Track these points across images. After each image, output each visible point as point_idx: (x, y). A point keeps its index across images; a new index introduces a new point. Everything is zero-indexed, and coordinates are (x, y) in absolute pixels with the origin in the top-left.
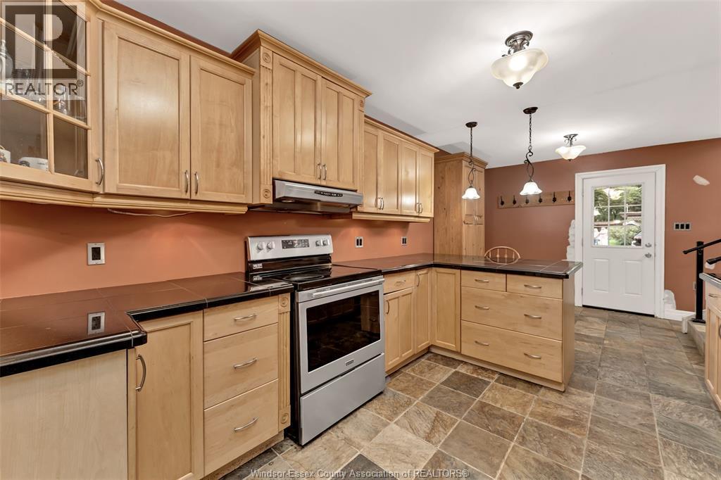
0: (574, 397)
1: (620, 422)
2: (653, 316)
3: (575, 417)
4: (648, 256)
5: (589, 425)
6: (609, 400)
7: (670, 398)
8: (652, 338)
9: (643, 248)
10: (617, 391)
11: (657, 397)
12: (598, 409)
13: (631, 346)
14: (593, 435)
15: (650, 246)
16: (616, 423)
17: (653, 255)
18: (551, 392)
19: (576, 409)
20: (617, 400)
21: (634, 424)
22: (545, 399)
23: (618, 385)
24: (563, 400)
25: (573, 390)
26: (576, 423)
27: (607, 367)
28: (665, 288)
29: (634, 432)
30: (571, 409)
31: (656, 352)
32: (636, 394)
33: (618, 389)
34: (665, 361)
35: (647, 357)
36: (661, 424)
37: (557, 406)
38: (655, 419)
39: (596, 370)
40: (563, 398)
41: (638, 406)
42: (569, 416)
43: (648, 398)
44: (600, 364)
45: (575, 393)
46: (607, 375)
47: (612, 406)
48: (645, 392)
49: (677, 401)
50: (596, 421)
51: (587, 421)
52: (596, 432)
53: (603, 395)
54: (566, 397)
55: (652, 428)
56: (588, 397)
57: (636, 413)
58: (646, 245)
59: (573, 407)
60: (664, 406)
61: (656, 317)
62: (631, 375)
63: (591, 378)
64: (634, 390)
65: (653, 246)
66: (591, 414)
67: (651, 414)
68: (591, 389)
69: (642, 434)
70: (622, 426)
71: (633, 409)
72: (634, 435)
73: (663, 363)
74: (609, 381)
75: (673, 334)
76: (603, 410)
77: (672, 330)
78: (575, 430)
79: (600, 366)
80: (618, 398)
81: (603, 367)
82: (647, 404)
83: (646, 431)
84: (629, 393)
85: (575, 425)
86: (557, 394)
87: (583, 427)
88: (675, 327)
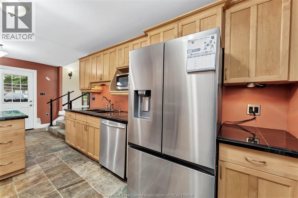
0: (31, 171)
1: (53, 166)
2: (33, 129)
3: (38, 176)
4: (31, 105)
5: (45, 175)
6: (44, 162)
7: (59, 151)
8: (39, 136)
9: (29, 103)
10: (44, 159)
11: (56, 153)
12: (43, 168)
13: (34, 142)
14: (49, 176)
15: (32, 101)
16: (52, 168)
17: (33, 105)
18: (19, 176)
19: (36, 174)
20: (46, 161)
21: (57, 164)
22: (19, 180)
23: (42, 156)
24: (27, 175)
25: (28, 168)
26: (40, 177)
27: (33, 153)
28: (37, 117)
29: (59, 166)
30: (34, 175)
31: (44, 140)
32: (50, 156)
33: (43, 158)
34: (49, 142)
35: (43, 143)
36: (63, 159)
37: (27, 179)
38: (60, 159)
39: (30, 156)
40: (27, 174)
41: (53, 159)
42: (36, 178)
43: (54, 155)
44: (29, 153)
45: (30, 169)
46: (35, 155)
47: (47, 164)
48: (52, 154)
49: (61, 151)
50: (46, 172)
51: (44, 174)
52: (49, 175)
53: (40, 163)
54: (27, 173)
55: (62, 162)
56: (36, 167)
57: (55, 161)
58: (30, 101)
59: (34, 174)
60: (59, 154)
61: (34, 129)
62: (44, 151)
63: (30, 160)
64: (48, 155)
65: (33, 101)
66: (43, 171)
67: (59, 158)
68: (34, 164)
69: (61, 165)
70: (54, 167)
71: (53, 160)
72: (60, 167)
73: (49, 143)
74: (37, 157)
75: (44, 133)
76: (45, 167)
77: (43, 132)
78: (42, 180)
79: (30, 154)
80: (46, 160)
81: (31, 154)
82: (55, 156)
83: (61, 163)
84: (48, 157)
85: (41, 179)
86: (23, 175)
87: (44, 177)
88: (43, 130)
